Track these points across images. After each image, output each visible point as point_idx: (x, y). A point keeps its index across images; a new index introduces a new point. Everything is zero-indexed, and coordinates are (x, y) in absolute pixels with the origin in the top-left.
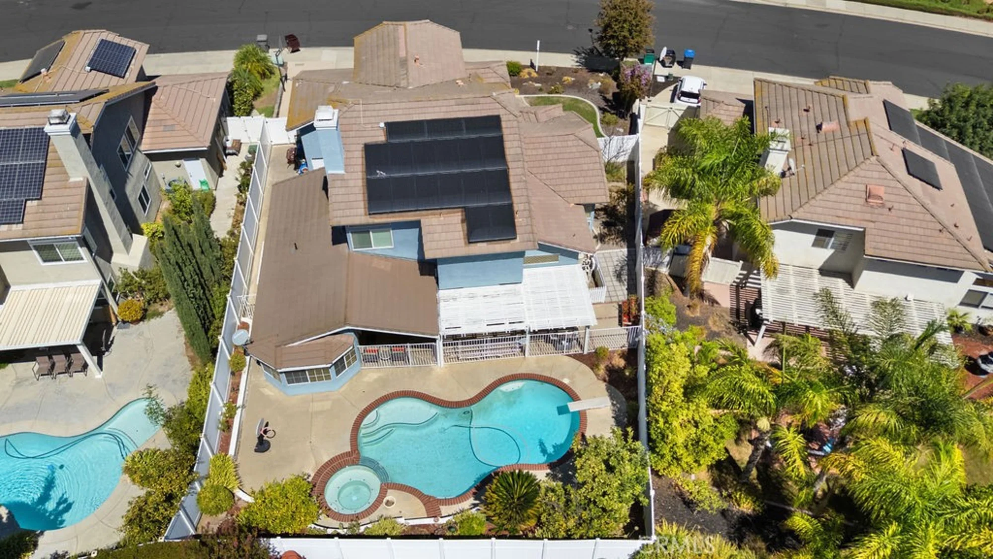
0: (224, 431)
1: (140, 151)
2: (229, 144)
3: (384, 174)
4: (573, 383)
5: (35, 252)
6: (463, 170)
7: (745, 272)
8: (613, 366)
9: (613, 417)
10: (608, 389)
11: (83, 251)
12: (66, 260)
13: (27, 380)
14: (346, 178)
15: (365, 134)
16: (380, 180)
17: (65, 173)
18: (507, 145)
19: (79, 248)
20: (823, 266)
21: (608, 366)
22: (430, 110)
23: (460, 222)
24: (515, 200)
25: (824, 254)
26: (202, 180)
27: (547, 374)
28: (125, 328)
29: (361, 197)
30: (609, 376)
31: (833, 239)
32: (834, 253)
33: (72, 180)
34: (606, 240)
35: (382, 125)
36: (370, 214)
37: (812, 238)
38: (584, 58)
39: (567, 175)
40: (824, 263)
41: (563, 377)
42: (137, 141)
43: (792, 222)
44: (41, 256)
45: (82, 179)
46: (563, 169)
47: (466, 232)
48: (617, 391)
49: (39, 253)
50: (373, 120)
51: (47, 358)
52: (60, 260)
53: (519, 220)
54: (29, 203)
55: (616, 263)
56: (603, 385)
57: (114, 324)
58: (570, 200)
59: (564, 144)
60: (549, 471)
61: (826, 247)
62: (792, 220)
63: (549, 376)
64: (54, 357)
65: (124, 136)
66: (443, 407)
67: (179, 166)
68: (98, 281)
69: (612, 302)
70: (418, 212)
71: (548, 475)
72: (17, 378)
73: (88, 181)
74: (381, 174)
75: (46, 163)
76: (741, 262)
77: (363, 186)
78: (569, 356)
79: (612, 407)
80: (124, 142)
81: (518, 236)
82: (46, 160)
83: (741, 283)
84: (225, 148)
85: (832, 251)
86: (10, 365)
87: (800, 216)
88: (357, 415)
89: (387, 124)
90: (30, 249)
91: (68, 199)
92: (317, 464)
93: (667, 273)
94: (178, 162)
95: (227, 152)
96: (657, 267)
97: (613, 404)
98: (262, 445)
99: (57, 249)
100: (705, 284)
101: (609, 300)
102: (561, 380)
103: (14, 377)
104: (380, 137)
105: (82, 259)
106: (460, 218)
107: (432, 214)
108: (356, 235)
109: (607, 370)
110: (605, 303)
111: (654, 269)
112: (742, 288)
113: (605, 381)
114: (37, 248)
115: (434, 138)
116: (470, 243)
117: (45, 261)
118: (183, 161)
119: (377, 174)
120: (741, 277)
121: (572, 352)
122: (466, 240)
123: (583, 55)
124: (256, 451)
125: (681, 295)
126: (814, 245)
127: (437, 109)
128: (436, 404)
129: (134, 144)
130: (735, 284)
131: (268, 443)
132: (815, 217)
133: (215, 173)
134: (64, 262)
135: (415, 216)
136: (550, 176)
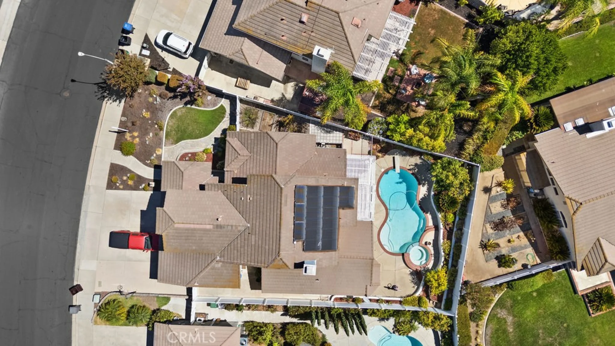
4: (384, 168)
8: (379, 150)
9: (402, 156)
21: (378, 152)
30: (383, 152)
41: (380, 171)
48: (391, 151)
56: (387, 156)
60: (421, 186)
66: (387, 219)
69: (343, 140)
71: (423, 186)
74: (320, 244)
89: (294, 240)
92: (405, 268)
97: (396, 155)
98: (394, 288)
102: (382, 172)
104: (300, 244)
113: (385, 155)
115: (305, 218)
124: (396, 290)
131: (393, 286)
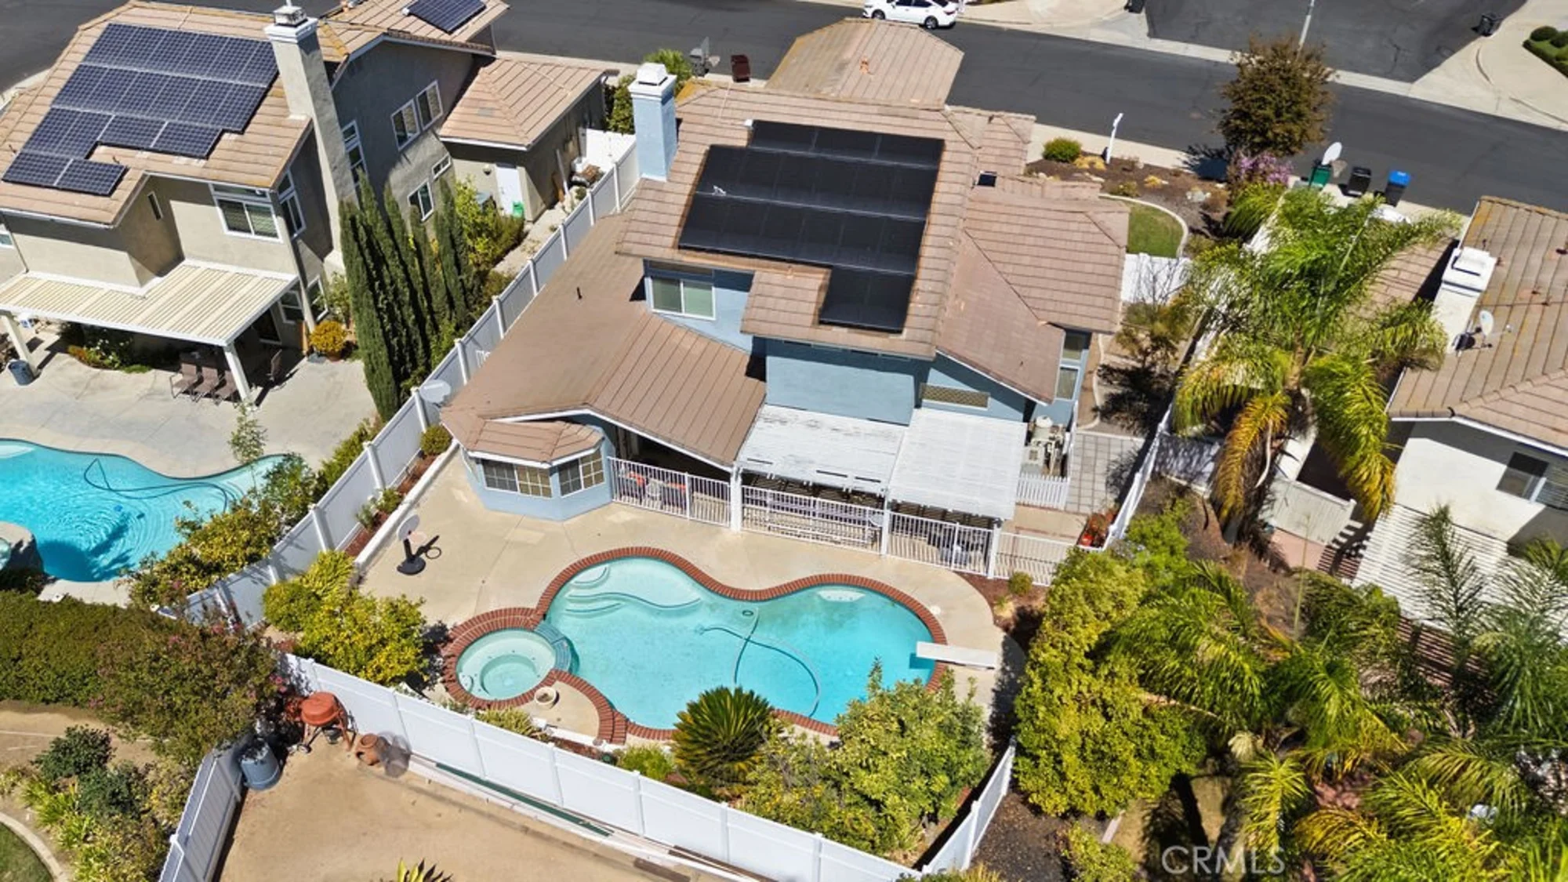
0: (366, 526)
1: (437, 136)
2: (580, 168)
3: (723, 193)
4: (946, 616)
5: (218, 210)
6: (852, 211)
7: (1358, 525)
8: (1032, 611)
9: (994, 690)
10: (1004, 644)
11: (278, 223)
12: (257, 233)
13: (162, 394)
14: (665, 189)
15: (718, 132)
16: (717, 199)
17: (286, 107)
18: (940, 187)
19: (274, 216)
20: (1515, 537)
21: (1023, 608)
22: (834, 115)
23: (817, 288)
24: (922, 273)
25: (1522, 511)
26: (517, 202)
27: (906, 590)
28: (317, 362)
29: (676, 220)
30: (1017, 624)
31: (1543, 481)
32: (1545, 510)
33: (292, 117)
34: (1113, 418)
35: (749, 123)
36: (680, 248)
37: (1499, 469)
38: (1201, 160)
39: (1050, 274)
40: (1524, 529)
41: (934, 602)
42: (434, 120)
43: (1453, 423)
44: (227, 220)
45: (303, 118)
46: (1046, 263)
47: (820, 306)
48: (1022, 653)
49: (224, 211)
50: (738, 114)
51: (195, 367)
52: (249, 231)
53: (917, 306)
54: (226, 136)
55: (1113, 457)
56: (1000, 635)
57: (305, 352)
58: (1041, 314)
59: (1064, 226)
61: (1528, 496)
62: (1454, 419)
63: (908, 594)
64: (204, 369)
65: (411, 102)
66: (713, 591)
67: (488, 173)
68: (291, 275)
69: (1077, 513)
70: (756, 261)
72: (152, 388)
73: (311, 122)
74: (720, 192)
75: (268, 90)
76: (1353, 502)
77: (686, 205)
78: (961, 574)
79: (1000, 675)
80: (409, 109)
81: (905, 331)
82: (270, 86)
83: (1348, 545)
84: (572, 173)
85: (1540, 507)
86: (153, 371)
87: (1474, 414)
88: (572, 563)
89: (757, 123)
90: (213, 204)
91: (276, 141)
92: (474, 613)
93: (1206, 497)
94: (487, 166)
95: (574, 178)
96: (1190, 481)
97: (1003, 670)
98: (413, 565)
99: (247, 213)
100: (1277, 532)
101: (1074, 508)
102: (926, 606)
103: (149, 386)
104: (740, 140)
105: (275, 235)
106: (820, 282)
107: (775, 268)
108: (659, 284)
109: (1019, 615)
110: (1066, 511)
111: (1184, 483)
112: (1349, 556)
113: (1006, 629)
114: (223, 204)
115: (823, 155)
116: (821, 323)
117: (231, 228)
118: (494, 166)
119: (713, 191)
120: (1351, 533)
121: (968, 570)
122: (817, 318)
123: (1202, 156)
124: (400, 569)
125: (1220, 539)
126: (1501, 487)
127: (845, 116)
128: (700, 584)
129: (429, 121)
130: (1337, 547)
131: (423, 565)
132: (1505, 421)
133: (540, 200)
134: (253, 236)
135: (749, 265)
136: (1020, 270)
